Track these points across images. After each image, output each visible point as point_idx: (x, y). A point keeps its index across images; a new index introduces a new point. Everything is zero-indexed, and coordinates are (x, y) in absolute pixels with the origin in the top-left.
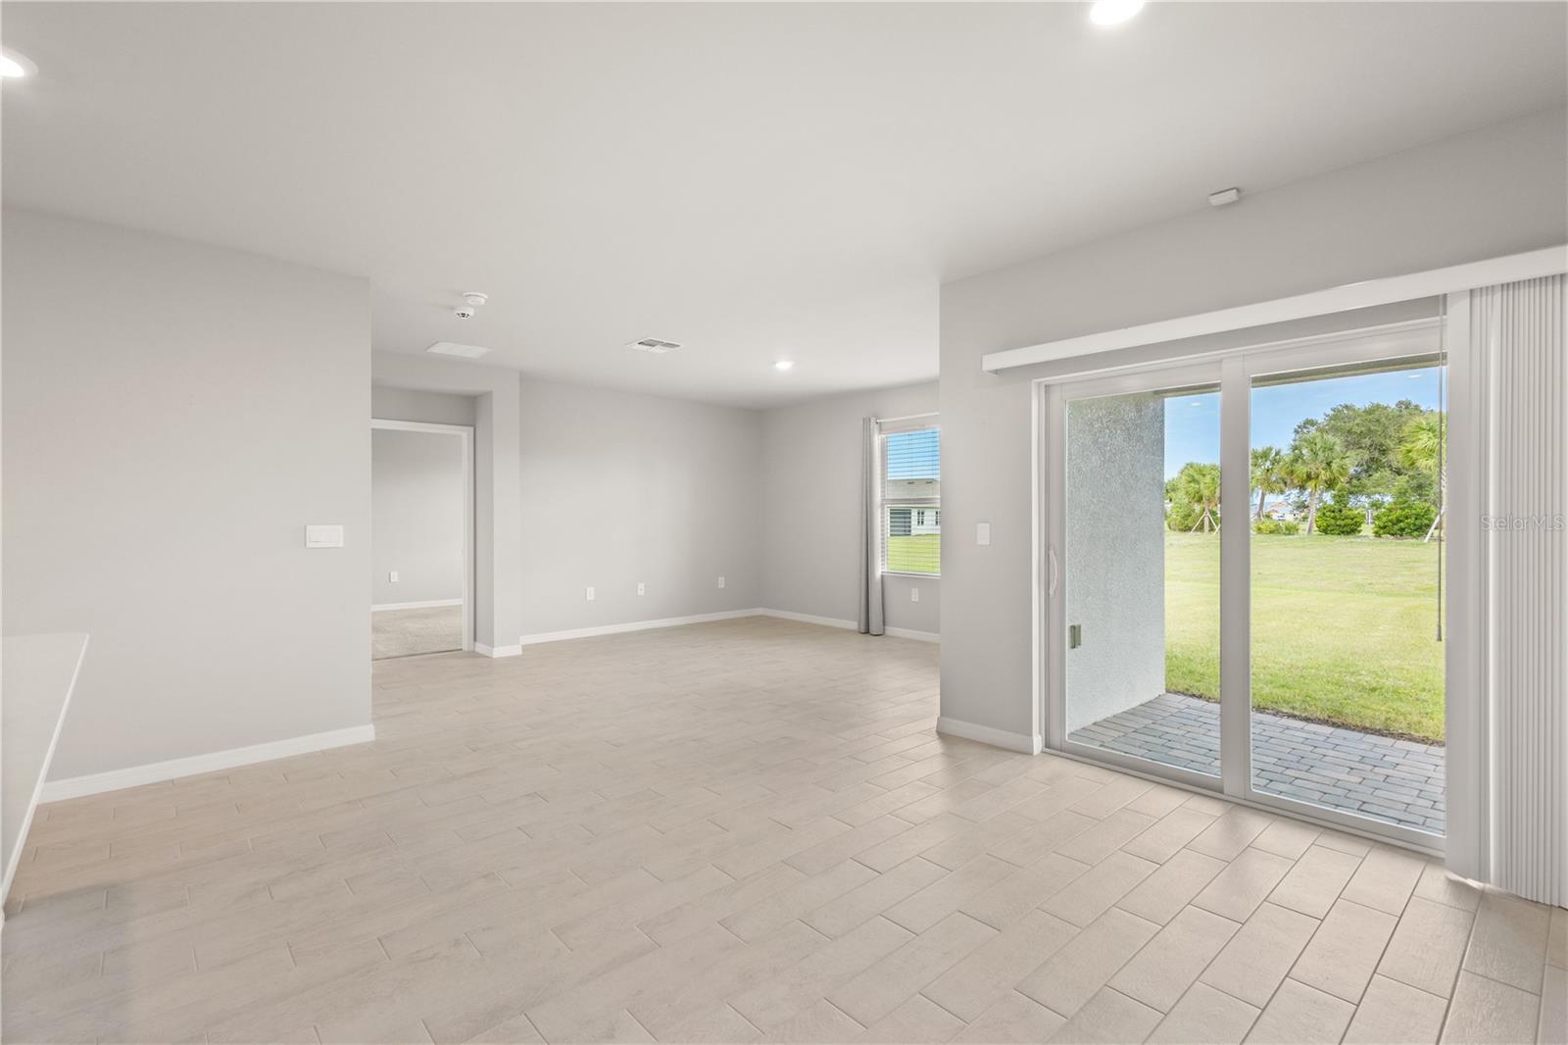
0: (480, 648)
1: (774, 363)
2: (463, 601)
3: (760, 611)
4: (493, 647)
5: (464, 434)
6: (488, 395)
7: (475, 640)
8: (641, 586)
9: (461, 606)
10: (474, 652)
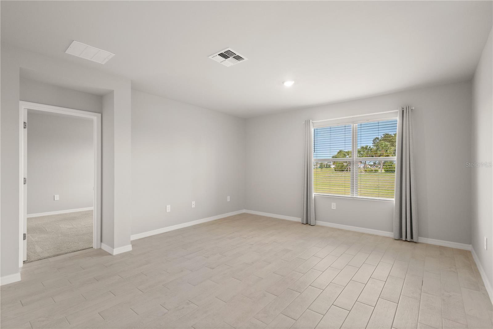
0: (105, 247)
1: (283, 83)
2: (94, 208)
3: (244, 211)
4: (114, 249)
5: (95, 118)
6: (111, 93)
7: (101, 241)
8: (193, 203)
9: (93, 210)
10: (100, 249)
